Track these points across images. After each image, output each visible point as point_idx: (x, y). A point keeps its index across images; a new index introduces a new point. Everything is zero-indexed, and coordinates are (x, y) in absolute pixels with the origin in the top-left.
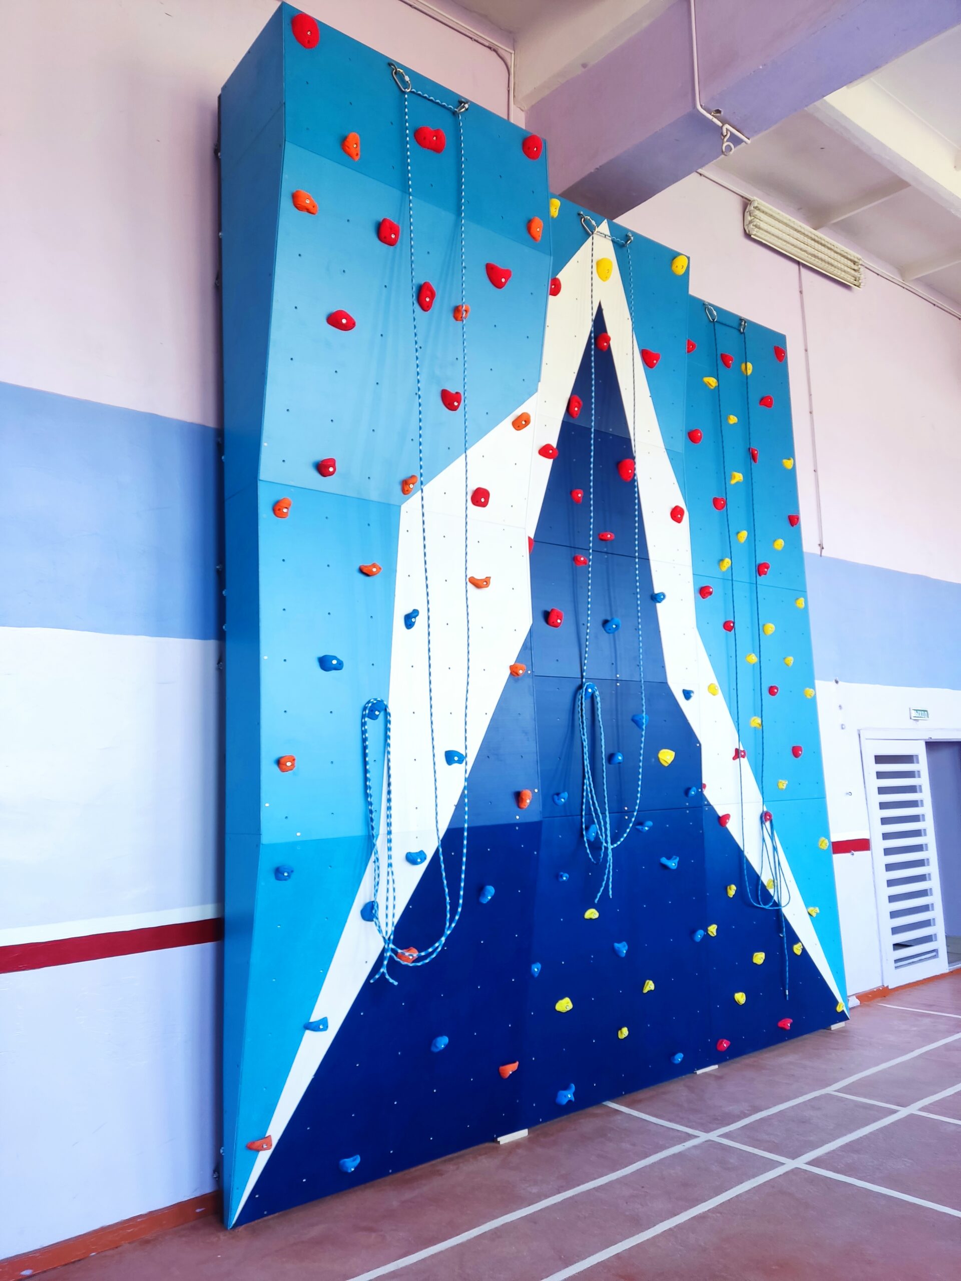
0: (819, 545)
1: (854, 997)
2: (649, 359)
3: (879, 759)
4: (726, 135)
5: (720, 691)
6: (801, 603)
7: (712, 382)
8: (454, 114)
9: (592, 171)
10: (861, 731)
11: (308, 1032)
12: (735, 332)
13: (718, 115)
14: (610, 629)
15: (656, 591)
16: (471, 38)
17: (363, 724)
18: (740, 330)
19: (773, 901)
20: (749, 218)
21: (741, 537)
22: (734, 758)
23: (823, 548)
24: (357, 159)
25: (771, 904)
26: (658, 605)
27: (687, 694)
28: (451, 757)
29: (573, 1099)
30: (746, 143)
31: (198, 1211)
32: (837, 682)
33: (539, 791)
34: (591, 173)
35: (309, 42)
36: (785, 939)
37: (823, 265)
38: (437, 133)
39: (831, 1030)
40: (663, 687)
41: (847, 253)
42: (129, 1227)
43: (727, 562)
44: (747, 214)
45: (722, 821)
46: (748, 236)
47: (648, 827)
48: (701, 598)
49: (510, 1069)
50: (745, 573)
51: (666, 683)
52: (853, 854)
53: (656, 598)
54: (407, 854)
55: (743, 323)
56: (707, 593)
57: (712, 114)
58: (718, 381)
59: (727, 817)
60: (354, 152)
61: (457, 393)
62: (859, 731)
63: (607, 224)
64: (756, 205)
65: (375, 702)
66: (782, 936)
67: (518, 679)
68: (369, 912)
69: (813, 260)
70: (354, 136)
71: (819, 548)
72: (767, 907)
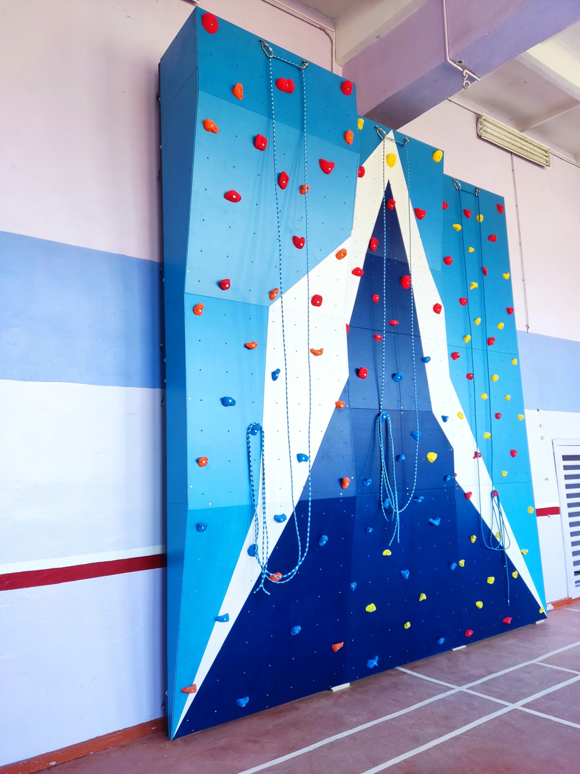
0: (526, 326)
1: (550, 604)
2: (419, 214)
3: (565, 458)
4: (465, 77)
5: (465, 416)
6: (515, 362)
7: (458, 227)
8: (299, 69)
9: (383, 101)
10: (554, 441)
11: (217, 623)
12: (473, 196)
13: (460, 64)
14: (396, 380)
15: (425, 356)
16: (309, 23)
17: (248, 438)
18: (475, 195)
19: (499, 545)
20: (480, 126)
21: (477, 322)
22: (474, 458)
23: (529, 328)
24: (241, 99)
25: (498, 547)
26: (426, 364)
27: (445, 419)
28: (300, 458)
29: (377, 665)
30: (477, 80)
31: (153, 728)
32: (538, 410)
33: (354, 478)
34: (383, 102)
35: (212, 30)
36: (507, 568)
37: (526, 153)
38: (289, 81)
39: (536, 624)
40: (430, 414)
41: (541, 146)
42: (113, 737)
43: (469, 337)
44: (479, 124)
45: (467, 496)
46: (479, 137)
47: (421, 500)
48: (453, 359)
49: (338, 646)
50: (479, 344)
51: (431, 412)
52: (549, 517)
53: (425, 360)
54: (275, 516)
55: (477, 190)
56: (456, 356)
57: (457, 64)
58: (462, 226)
59: (470, 493)
60: (239, 94)
61: (302, 238)
62: (552, 440)
63: (393, 132)
64: (484, 118)
65: (255, 424)
66: (505, 567)
67: (341, 411)
68: (252, 551)
69: (520, 150)
70: (240, 86)
71: (526, 328)
72: (495, 549)
